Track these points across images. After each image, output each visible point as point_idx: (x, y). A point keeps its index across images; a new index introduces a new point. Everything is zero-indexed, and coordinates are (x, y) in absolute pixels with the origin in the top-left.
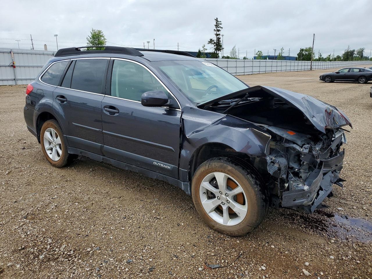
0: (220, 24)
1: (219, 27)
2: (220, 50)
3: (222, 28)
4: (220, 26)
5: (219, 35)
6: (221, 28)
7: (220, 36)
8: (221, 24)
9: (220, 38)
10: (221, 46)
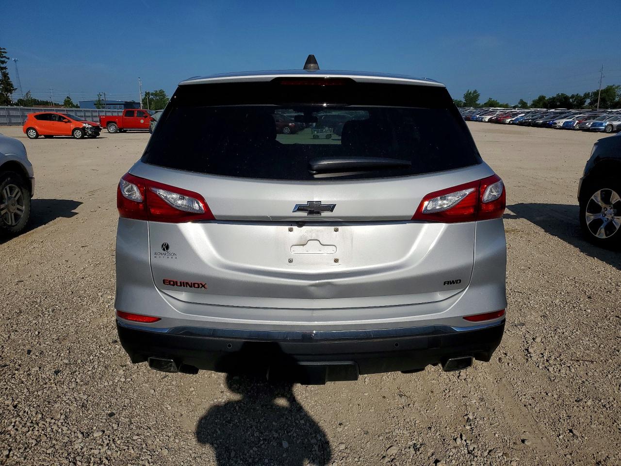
0: (4, 52)
1: (4, 57)
2: (10, 91)
3: (8, 58)
4: (4, 55)
5: (5, 68)
6: (6, 58)
7: (7, 71)
8: (6, 52)
9: (8, 74)
10: (11, 85)
